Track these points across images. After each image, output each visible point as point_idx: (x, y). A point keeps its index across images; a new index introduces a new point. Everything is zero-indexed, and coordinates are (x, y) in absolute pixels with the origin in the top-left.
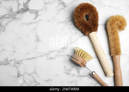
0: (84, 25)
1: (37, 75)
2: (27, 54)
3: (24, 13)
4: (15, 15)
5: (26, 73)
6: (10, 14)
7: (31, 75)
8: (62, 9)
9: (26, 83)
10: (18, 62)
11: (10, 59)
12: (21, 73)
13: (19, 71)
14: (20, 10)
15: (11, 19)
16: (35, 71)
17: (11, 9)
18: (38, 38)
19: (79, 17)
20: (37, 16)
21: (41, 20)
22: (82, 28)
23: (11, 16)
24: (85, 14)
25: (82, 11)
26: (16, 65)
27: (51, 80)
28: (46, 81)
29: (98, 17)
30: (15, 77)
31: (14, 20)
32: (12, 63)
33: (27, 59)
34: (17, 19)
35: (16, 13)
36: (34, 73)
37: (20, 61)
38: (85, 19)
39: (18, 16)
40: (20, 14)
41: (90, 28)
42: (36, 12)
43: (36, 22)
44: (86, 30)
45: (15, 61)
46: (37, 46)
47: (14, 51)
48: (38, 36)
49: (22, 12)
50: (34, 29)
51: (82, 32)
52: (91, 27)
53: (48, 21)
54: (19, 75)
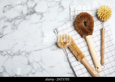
0: (82, 30)
1: (43, 63)
2: (35, 46)
3: (32, 15)
4: (25, 16)
5: (34, 61)
6: (21, 16)
7: (38, 63)
8: (61, 11)
9: (35, 69)
10: (28, 53)
11: (22, 51)
12: (31, 61)
13: (29, 60)
14: (29, 13)
15: (22, 20)
16: (41, 60)
17: (22, 12)
18: (43, 34)
19: (79, 23)
20: (42, 17)
21: (45, 20)
22: (80, 32)
23: (22, 18)
24: (83, 21)
25: (82, 19)
26: (27, 55)
27: (54, 67)
28: (50, 67)
29: (94, 24)
30: (26, 64)
31: (24, 20)
32: (24, 54)
33: (35, 51)
34: (27, 20)
35: (26, 15)
36: (41, 61)
37: (29, 52)
38: (83, 25)
39: (28, 17)
40: (29, 15)
41: (86, 32)
42: (42, 14)
43: (42, 22)
44: (84, 33)
45: (26, 52)
46: (42, 40)
47: (25, 45)
48: (43, 33)
49: (30, 14)
50: (40, 27)
51: (80, 35)
52: (88, 31)
53: (51, 20)
54: (29, 63)
